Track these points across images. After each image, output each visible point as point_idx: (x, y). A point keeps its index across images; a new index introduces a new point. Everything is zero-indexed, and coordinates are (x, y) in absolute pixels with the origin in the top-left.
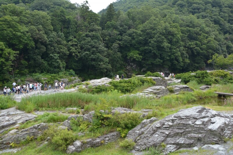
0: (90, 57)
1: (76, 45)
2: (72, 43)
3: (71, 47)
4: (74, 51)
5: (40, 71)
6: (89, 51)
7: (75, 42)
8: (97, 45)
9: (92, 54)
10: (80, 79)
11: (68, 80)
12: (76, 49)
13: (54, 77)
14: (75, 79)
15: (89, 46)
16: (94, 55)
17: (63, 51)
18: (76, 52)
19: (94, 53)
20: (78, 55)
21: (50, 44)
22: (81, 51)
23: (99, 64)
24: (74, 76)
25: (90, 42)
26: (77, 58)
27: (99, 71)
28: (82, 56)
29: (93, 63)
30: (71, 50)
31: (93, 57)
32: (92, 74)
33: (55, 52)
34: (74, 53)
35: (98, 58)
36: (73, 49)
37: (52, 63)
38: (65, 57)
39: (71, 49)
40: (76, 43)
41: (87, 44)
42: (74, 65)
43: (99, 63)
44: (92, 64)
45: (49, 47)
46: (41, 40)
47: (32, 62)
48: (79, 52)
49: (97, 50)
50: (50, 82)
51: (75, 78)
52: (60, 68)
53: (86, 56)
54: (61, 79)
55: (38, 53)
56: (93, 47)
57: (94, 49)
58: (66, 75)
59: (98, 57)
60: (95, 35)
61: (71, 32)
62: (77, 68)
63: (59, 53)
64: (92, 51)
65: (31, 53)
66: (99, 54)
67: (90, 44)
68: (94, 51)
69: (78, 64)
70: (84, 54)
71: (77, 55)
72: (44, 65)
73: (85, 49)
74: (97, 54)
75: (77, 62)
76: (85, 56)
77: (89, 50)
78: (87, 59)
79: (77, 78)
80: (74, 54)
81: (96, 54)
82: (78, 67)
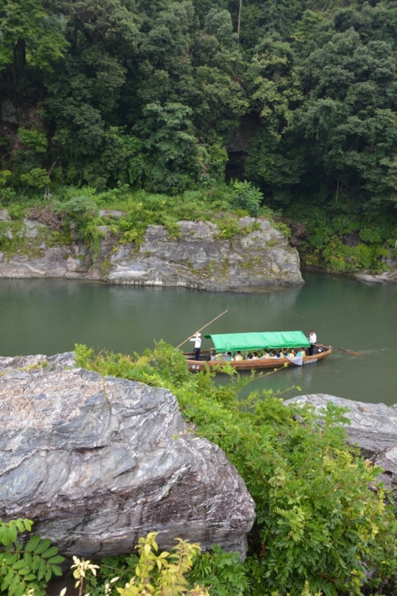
0: (342, 127)
1: (285, 71)
2: (268, 62)
3: (259, 79)
4: (272, 95)
5: (101, 180)
6: (342, 99)
7: (282, 53)
8: (387, 66)
9: (354, 113)
10: (281, 229)
11: (217, 232)
12: (280, 90)
13: (156, 208)
14: (255, 228)
15: (345, 68)
16: (363, 117)
17: (216, 95)
18: (279, 103)
19: (364, 107)
20: (289, 115)
21: (151, 56)
22: (301, 97)
23: (385, 168)
24: (253, 214)
25: (350, 52)
26: (279, 130)
27: (377, 200)
28: (304, 120)
29: (354, 158)
30: (256, 95)
31: (357, 125)
32: (345, 213)
33: (175, 96)
34: (271, 105)
35: (381, 135)
36: (267, 89)
37: (158, 145)
38: (225, 123)
39: (257, 87)
40: (284, 60)
41: (332, 61)
42: (268, 164)
43: (384, 161)
44: (349, 163)
45: (147, 66)
46: (94, 21)
47: (62, 135)
48: (293, 105)
49: (384, 94)
50: (126, 233)
51: (259, 221)
52: (197, 173)
53: (321, 121)
54: (181, 223)
55: (85, 91)
56: (365, 76)
57: (369, 86)
58: (218, 206)
59: (383, 131)
60: (381, 18)
61: (275, 18)
62: (279, 179)
63: (193, 101)
64: (354, 98)
65: (55, 91)
66: (388, 111)
67: (348, 59)
68: (367, 95)
69: (286, 161)
70: (312, 111)
71: (281, 118)
72: (117, 150)
73: (324, 89)
74: (379, 111)
75: (282, 150)
76: (316, 120)
77: (338, 89)
78: (324, 134)
79: (265, 222)
80: (269, 111)
81: (372, 114)
82: (284, 174)
